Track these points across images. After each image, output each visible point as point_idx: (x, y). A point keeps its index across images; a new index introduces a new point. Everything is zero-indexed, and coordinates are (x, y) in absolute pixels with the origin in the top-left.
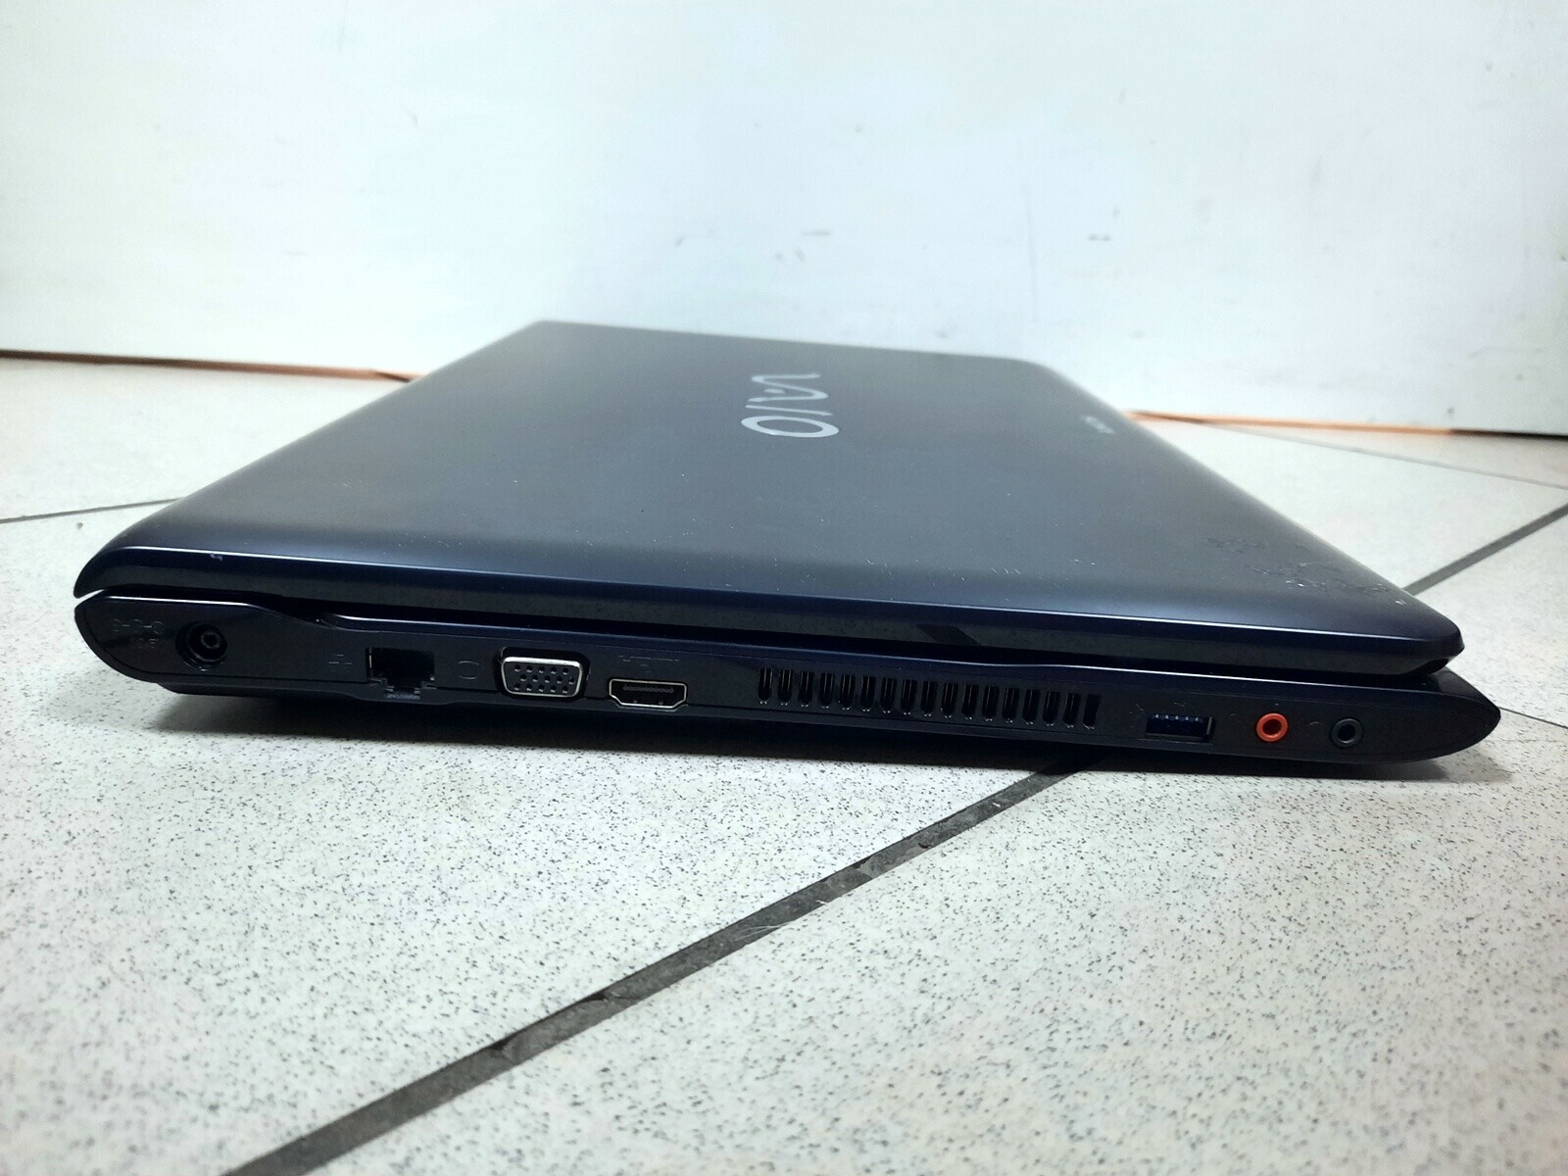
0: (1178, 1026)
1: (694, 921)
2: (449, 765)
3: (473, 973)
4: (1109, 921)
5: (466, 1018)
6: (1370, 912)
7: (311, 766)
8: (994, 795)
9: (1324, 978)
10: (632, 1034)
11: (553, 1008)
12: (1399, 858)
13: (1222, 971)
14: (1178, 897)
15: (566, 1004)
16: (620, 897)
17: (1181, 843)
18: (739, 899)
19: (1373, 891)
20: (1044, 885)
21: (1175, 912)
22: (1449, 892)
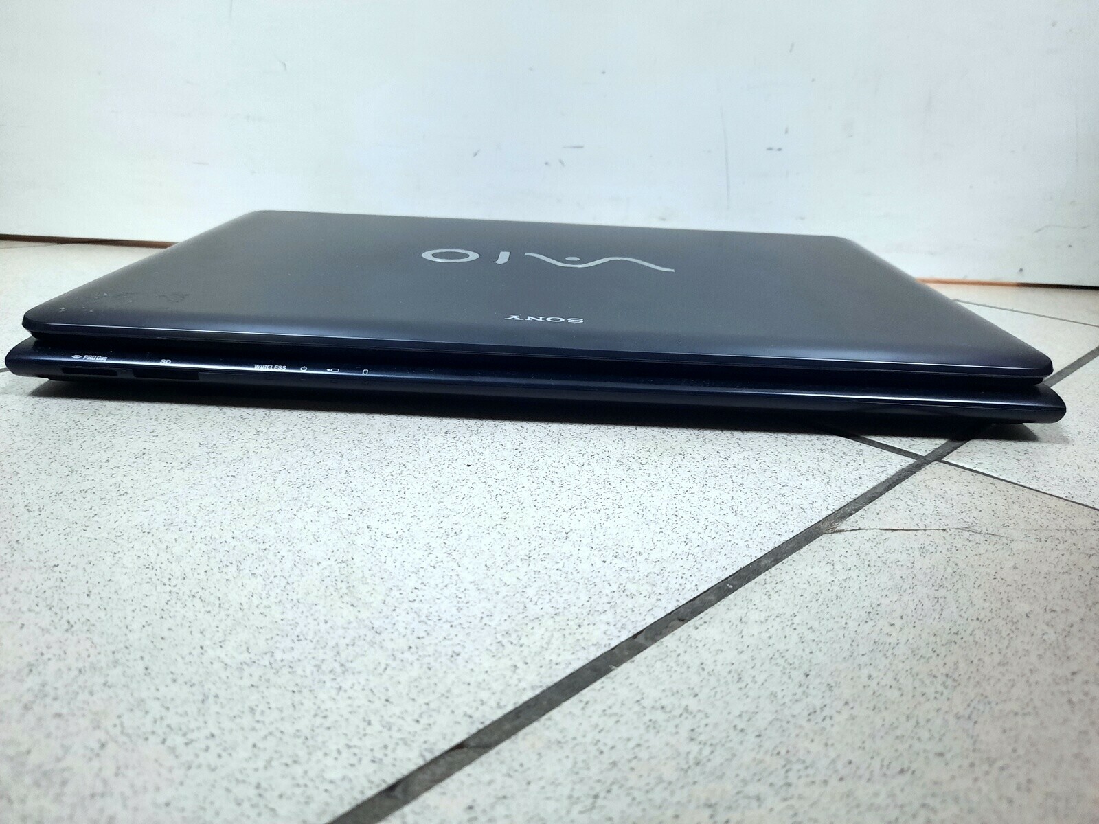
0: (876, 764)
1: (523, 685)
2: (338, 561)
3: (369, 730)
4: (818, 680)
5: (367, 768)
6: (1002, 669)
7: (239, 564)
8: (727, 578)
9: (975, 722)
10: (487, 778)
11: (429, 757)
12: (1019, 625)
13: (903, 719)
14: (866, 659)
15: (437, 753)
16: (470, 666)
17: (864, 615)
18: (554, 667)
19: (1003, 652)
20: (770, 651)
21: (865, 672)
22: (1057, 651)
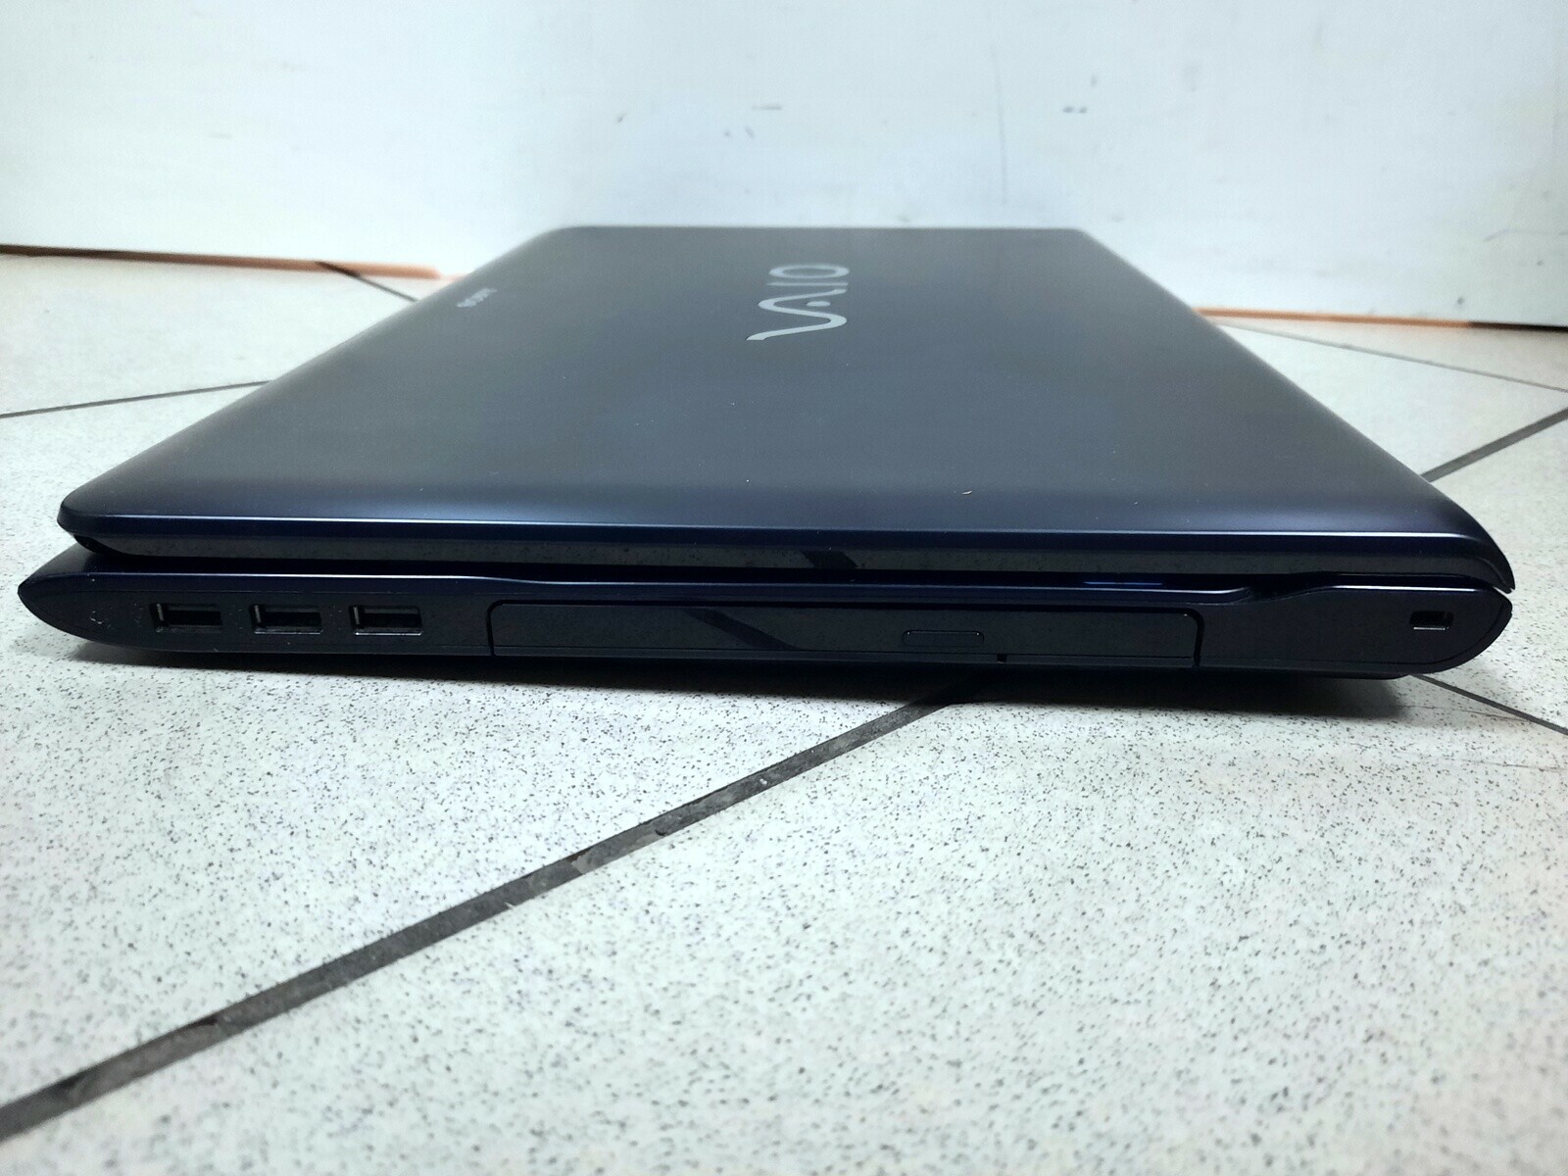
0: (842, 1075)
1: (355, 928)
2: (175, 728)
3: (79, 991)
4: (821, 935)
5: (45, 1047)
6: (1128, 928)
8: (766, 769)
9: (1040, 1013)
10: (218, 1072)
11: (148, 1035)
12: (1191, 858)
13: (926, 1001)
14: (914, 904)
15: (164, 1030)
16: (285, 897)
17: (947, 831)
18: (418, 901)
19: (1143, 900)
20: (767, 886)
21: (903, 924)
22: (1233, 902)
